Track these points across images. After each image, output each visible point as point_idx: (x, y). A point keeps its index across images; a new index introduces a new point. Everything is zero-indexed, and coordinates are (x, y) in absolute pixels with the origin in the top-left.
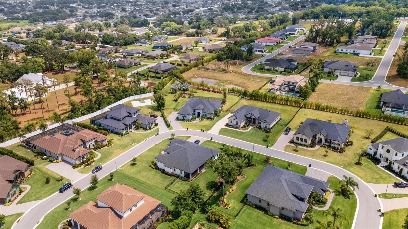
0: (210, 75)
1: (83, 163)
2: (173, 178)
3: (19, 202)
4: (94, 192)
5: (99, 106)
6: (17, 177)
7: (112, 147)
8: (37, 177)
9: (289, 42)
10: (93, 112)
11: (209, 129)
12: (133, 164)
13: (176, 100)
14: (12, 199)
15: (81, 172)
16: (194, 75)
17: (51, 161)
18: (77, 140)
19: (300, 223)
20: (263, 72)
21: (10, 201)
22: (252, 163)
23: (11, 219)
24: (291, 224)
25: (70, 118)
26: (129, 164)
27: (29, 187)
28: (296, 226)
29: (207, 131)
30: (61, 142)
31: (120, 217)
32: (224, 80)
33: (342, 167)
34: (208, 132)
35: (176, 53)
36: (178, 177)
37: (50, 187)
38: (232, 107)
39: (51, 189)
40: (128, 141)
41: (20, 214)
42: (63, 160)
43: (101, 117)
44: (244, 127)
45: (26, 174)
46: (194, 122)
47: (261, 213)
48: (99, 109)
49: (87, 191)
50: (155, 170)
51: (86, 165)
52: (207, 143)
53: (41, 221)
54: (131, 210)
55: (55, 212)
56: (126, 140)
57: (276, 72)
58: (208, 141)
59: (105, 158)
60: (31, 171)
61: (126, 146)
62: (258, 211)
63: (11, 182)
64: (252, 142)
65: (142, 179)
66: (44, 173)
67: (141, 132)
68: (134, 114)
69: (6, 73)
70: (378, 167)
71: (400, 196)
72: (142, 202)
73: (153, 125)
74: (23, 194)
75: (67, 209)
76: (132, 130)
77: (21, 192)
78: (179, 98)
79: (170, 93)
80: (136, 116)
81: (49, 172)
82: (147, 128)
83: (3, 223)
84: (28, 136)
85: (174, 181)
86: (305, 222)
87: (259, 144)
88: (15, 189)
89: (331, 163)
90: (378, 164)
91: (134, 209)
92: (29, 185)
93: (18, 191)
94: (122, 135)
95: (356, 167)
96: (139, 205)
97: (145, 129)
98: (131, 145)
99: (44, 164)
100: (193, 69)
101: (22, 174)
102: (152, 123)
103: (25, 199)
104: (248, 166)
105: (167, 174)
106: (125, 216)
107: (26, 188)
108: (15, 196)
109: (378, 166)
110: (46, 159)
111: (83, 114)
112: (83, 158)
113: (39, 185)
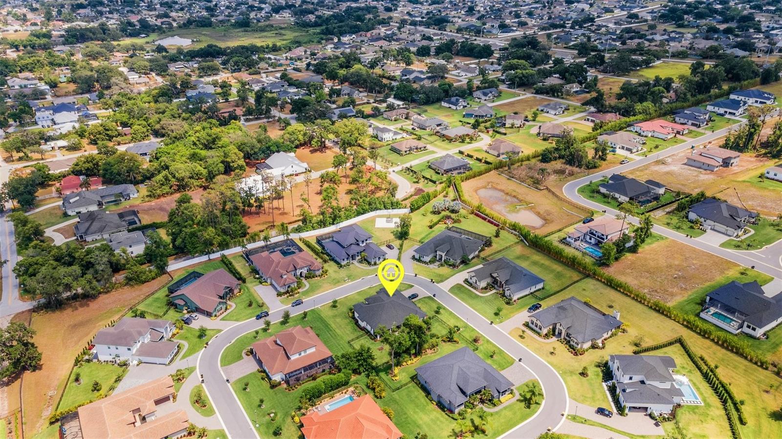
0: (510, 188)
1: (287, 292)
2: (362, 332)
3: (222, 319)
4: (284, 327)
5: (334, 220)
6: (227, 294)
7: (323, 280)
8: (244, 296)
9: (704, 134)
10: (325, 226)
11: (442, 281)
12: (334, 306)
13: (431, 227)
14: (218, 314)
15: (282, 302)
16: (489, 183)
17: (261, 283)
18: (289, 265)
19: (451, 415)
20: (593, 197)
21: (216, 316)
22: (455, 339)
23: (212, 333)
24: (443, 413)
25: (298, 230)
26: (330, 304)
27: (234, 306)
28: (447, 417)
29: (438, 283)
30: (274, 265)
31: (288, 358)
32: (525, 202)
33: (559, 373)
34: (438, 285)
35: (491, 132)
36: (368, 332)
37: (251, 311)
38: (495, 253)
39: (250, 313)
40: (344, 276)
41: (220, 331)
42: (272, 284)
43: (330, 236)
44: (486, 288)
45: (236, 291)
46: (431, 266)
47: (424, 394)
48: (333, 224)
49: (279, 324)
50: (350, 319)
51: (290, 296)
52: (427, 300)
53: (233, 342)
54: (300, 354)
55: (246, 337)
56: (343, 273)
57: (613, 202)
58: (429, 298)
59: (312, 290)
60: (240, 290)
61: (339, 282)
62: (421, 391)
63: (221, 298)
64: (479, 312)
65: (333, 325)
66: (251, 295)
67: (364, 267)
68: (363, 242)
69: (256, 150)
70: (601, 385)
71: (591, 423)
72: (313, 350)
73: (381, 260)
74: (228, 311)
75: (255, 337)
76: (355, 262)
77: (226, 309)
78: (436, 224)
79: (431, 212)
80: (365, 244)
81: (255, 295)
82: (373, 263)
83: (205, 335)
84: (250, 246)
85: (362, 336)
86: (456, 416)
87: (485, 317)
88: (221, 306)
89: (551, 365)
90: (605, 381)
91: (303, 354)
92: (235, 303)
93: (224, 307)
94: (341, 266)
95: (577, 377)
96: (309, 351)
97: (369, 263)
98: (345, 281)
99: (254, 284)
100: (492, 172)
101: (231, 291)
102: (379, 258)
103: (228, 317)
104: (449, 341)
105: (359, 326)
106: (293, 358)
107: (231, 306)
108: (221, 312)
109: (604, 384)
110: (258, 278)
111: (314, 228)
112: (289, 287)
113: (243, 307)
